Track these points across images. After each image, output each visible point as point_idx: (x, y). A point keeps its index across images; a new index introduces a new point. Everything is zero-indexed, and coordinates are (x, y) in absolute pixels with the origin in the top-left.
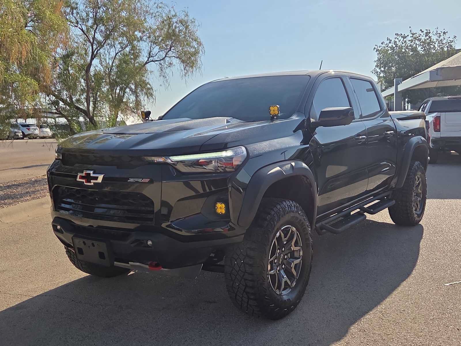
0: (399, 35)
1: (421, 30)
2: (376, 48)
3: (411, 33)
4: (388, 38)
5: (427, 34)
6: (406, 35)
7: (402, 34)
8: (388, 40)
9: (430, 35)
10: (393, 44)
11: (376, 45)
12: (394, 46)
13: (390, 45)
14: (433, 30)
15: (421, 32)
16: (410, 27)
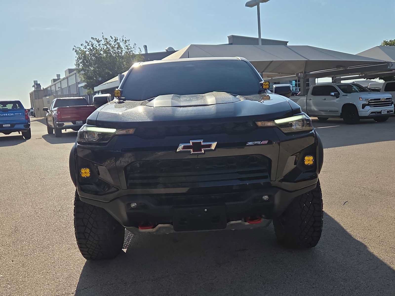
0: (94, 39)
1: (111, 37)
2: (75, 49)
3: (103, 38)
4: (86, 41)
5: (116, 40)
6: (100, 40)
7: (97, 38)
8: (86, 42)
9: (118, 41)
10: (91, 47)
11: (74, 46)
12: (92, 48)
13: (88, 47)
14: (120, 38)
15: (111, 38)
16: (102, 33)
